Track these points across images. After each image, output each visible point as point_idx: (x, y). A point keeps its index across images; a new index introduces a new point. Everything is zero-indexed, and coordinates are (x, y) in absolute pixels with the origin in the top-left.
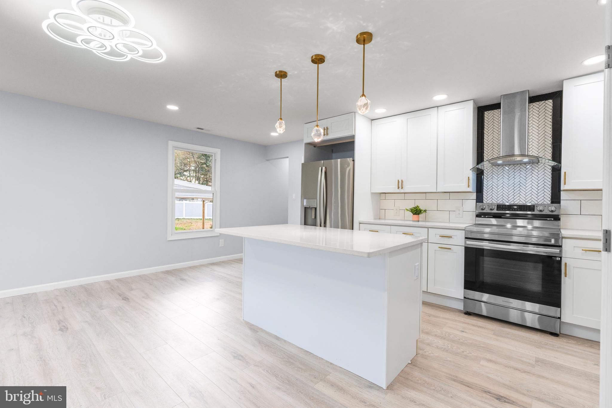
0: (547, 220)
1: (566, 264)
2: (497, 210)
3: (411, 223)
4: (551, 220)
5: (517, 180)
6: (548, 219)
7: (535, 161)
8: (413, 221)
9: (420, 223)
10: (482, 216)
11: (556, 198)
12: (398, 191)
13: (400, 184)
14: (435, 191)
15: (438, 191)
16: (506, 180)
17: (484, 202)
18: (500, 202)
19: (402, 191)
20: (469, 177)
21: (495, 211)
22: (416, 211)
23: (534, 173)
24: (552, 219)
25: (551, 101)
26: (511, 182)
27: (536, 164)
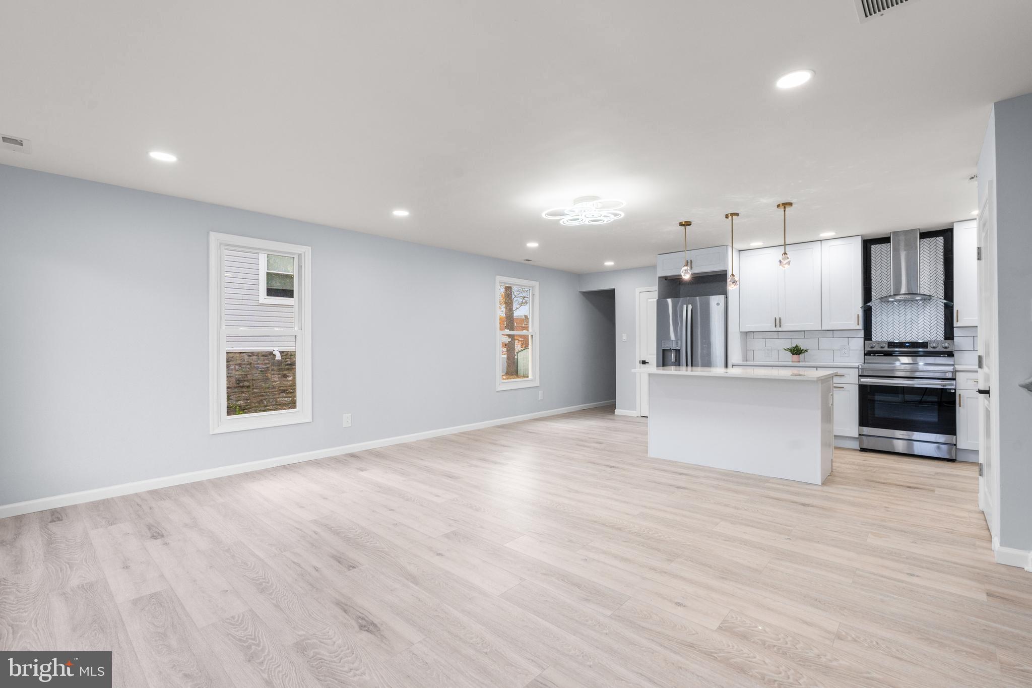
0: (940, 356)
1: (960, 395)
2: (888, 348)
3: (790, 364)
4: (945, 357)
5: (908, 317)
6: (942, 356)
7: (927, 298)
8: (792, 362)
9: (801, 364)
10: (872, 355)
11: (949, 334)
12: (775, 329)
13: (778, 322)
14: (820, 329)
15: (823, 329)
16: (896, 317)
17: (873, 339)
18: (890, 339)
19: (780, 329)
20: (858, 315)
21: (886, 349)
22: (797, 351)
23: (926, 309)
24: (946, 355)
25: (942, 238)
26: (902, 318)
27: (928, 301)
